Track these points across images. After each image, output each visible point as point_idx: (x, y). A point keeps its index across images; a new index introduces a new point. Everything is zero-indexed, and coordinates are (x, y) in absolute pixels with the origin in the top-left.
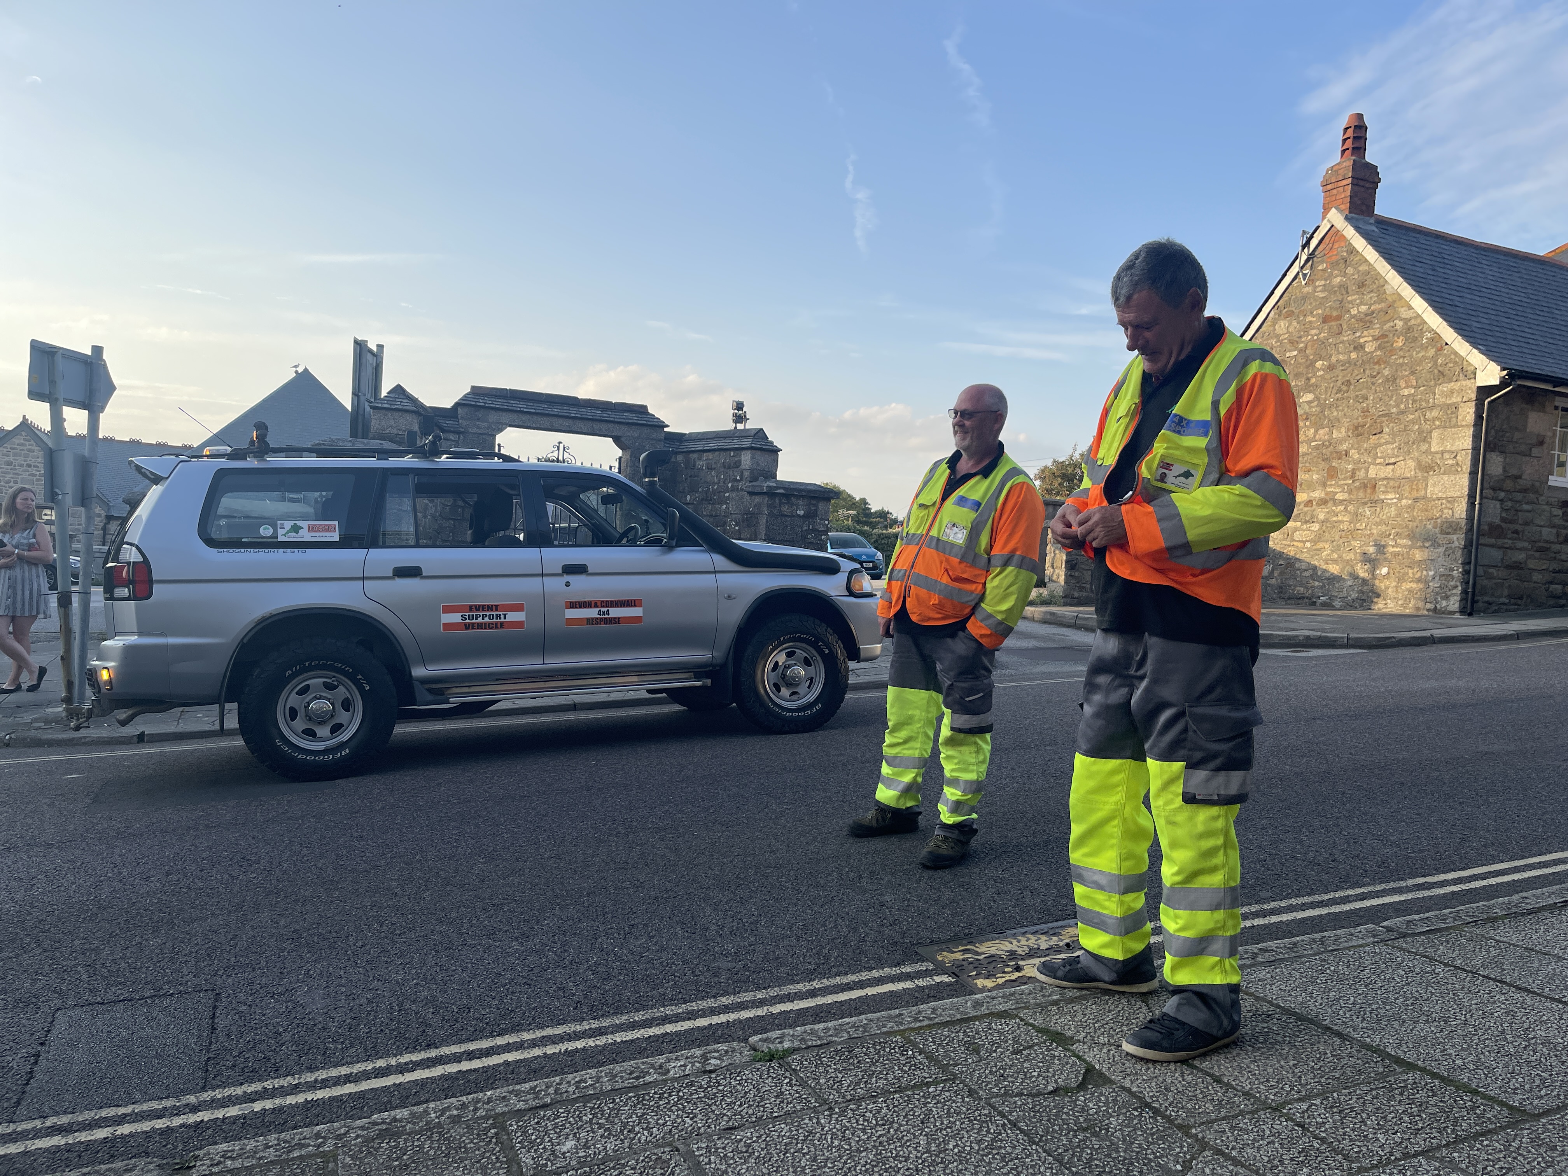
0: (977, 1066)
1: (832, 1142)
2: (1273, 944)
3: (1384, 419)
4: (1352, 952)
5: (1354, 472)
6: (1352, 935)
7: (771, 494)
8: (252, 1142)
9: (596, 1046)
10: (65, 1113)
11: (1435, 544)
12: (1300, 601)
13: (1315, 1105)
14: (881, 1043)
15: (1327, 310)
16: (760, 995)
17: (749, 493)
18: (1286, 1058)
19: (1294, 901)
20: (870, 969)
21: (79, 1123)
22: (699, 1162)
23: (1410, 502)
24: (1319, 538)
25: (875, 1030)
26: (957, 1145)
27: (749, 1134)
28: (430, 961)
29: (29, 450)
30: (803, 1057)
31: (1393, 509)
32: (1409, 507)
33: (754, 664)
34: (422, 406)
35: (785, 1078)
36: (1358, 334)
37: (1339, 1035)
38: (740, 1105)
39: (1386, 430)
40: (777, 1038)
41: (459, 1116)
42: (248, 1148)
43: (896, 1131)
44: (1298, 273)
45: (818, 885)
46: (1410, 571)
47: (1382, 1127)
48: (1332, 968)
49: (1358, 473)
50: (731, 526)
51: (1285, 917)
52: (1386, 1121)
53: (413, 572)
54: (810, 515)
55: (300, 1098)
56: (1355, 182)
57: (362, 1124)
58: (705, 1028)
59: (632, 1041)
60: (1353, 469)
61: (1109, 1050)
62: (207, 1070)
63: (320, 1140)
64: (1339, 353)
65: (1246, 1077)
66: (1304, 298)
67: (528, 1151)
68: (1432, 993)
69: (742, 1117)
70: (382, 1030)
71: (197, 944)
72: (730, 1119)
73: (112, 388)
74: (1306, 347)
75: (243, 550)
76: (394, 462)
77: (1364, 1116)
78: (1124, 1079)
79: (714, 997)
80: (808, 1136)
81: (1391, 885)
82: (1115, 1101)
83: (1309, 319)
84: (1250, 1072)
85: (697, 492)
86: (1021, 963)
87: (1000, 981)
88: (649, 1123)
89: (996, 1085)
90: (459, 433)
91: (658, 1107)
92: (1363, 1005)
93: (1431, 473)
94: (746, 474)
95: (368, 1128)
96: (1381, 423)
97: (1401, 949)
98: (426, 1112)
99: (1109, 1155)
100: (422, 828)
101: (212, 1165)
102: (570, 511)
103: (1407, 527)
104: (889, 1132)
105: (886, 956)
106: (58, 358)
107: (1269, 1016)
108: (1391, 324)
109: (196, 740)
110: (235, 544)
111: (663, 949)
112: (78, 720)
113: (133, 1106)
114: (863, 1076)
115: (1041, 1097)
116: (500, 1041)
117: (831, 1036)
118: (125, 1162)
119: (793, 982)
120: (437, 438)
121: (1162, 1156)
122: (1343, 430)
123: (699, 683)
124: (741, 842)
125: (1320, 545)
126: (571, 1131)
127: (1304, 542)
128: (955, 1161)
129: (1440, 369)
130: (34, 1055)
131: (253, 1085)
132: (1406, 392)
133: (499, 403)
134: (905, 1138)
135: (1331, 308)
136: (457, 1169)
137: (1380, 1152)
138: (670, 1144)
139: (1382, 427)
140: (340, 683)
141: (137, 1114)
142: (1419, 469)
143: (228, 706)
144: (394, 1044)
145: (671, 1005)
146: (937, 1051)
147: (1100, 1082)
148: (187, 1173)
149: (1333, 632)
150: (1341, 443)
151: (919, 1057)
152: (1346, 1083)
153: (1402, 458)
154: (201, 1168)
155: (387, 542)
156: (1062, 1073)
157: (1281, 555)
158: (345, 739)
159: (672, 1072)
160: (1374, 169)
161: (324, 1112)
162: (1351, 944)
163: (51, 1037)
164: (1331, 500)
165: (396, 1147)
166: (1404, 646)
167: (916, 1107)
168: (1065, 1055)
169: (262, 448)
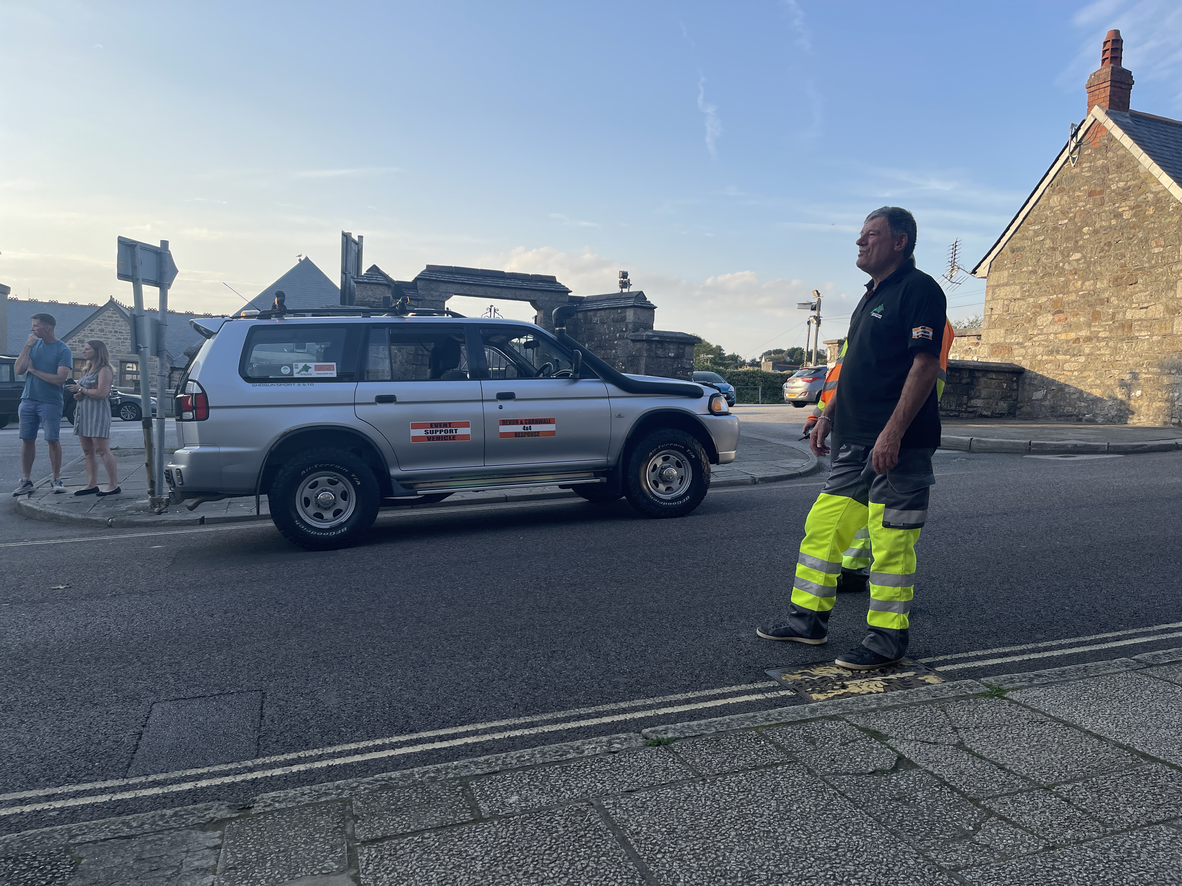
0: (813, 753)
1: (706, 803)
2: (1046, 672)
3: (1138, 272)
4: (1109, 678)
5: (1114, 315)
6: (1109, 665)
7: (649, 341)
8: (292, 791)
9: (530, 734)
10: (161, 772)
11: (1179, 371)
12: (1069, 418)
13: (1078, 786)
14: (740, 735)
15: (1092, 186)
16: (649, 702)
17: (632, 340)
18: (1056, 753)
19: (1063, 642)
20: (731, 685)
21: (171, 779)
22: (608, 813)
23: (1159, 338)
24: (1085, 368)
25: (735, 726)
26: (799, 807)
27: (644, 795)
28: (410, 674)
29: (115, 321)
30: (682, 744)
31: (1145, 344)
32: (1158, 342)
33: (638, 466)
34: (392, 281)
35: (670, 757)
36: (1117, 205)
37: (1098, 737)
38: (637, 776)
39: (1140, 281)
40: (663, 731)
41: (434, 777)
42: (290, 795)
43: (753, 796)
44: (1068, 158)
45: (690, 625)
46: (1160, 393)
47: (1131, 802)
48: (1093, 689)
49: (1117, 316)
50: (618, 366)
51: (1055, 653)
52: (1134, 798)
53: (390, 399)
54: (679, 357)
55: (324, 764)
56: (1114, 84)
57: (368, 781)
58: (609, 724)
59: (556, 732)
60: (1114, 313)
61: (916, 745)
62: (259, 744)
63: (340, 791)
64: (1102, 220)
65: (1024, 765)
66: (1073, 177)
67: (485, 802)
68: (1172, 707)
69: (639, 783)
70: (378, 720)
71: (248, 660)
72: (630, 785)
73: (175, 271)
74: (1075, 217)
75: (270, 384)
76: (375, 319)
77: (1116, 794)
78: (928, 765)
79: (615, 702)
80: (687, 798)
81: (1141, 630)
82: (921, 780)
83: (1078, 193)
84: (1027, 762)
85: (593, 340)
86: (846, 683)
87: (830, 695)
88: (571, 786)
89: (828, 767)
90: (419, 299)
91: (577, 775)
92: (1117, 716)
93: (1177, 315)
94: (630, 326)
95: (372, 784)
96: (1136, 275)
97: (1148, 675)
98: (412, 774)
99: (917, 818)
100: (400, 583)
101: (265, 806)
102: (500, 353)
103: (1157, 358)
104: (748, 797)
105: (742, 676)
106: (138, 249)
107: (1042, 723)
108: (1144, 196)
109: (239, 523)
110: (264, 380)
111: (576, 668)
112: (159, 507)
113: (209, 768)
114: (727, 758)
115: (863, 776)
116: (461, 729)
117: (703, 730)
118: (205, 804)
119: (673, 693)
120: (404, 301)
121: (957, 820)
122: (1105, 282)
123: (598, 480)
124: (632, 594)
125: (1086, 374)
126: (515, 789)
127: (1072, 371)
128: (798, 818)
130: (138, 734)
131: (291, 755)
132: (1156, 250)
133: (447, 277)
134: (760, 801)
135: (1095, 184)
136: (436, 812)
137: (1129, 820)
138: (586, 800)
139: (1137, 279)
140: (340, 480)
141: (211, 773)
142: (1167, 311)
143: (261, 497)
144: (387, 729)
145: (584, 707)
146: (783, 742)
147: (909, 766)
148: (248, 812)
149: (1096, 442)
150: (1103, 292)
151: (770, 746)
152: (1102, 771)
153: (1153, 303)
154: (258, 808)
155: (371, 378)
156: (879, 760)
157: (1053, 382)
158: (343, 520)
159: (586, 752)
160: (1128, 74)
161: (341, 773)
162: (1109, 672)
163: (150, 721)
164: (1095, 337)
165: (393, 796)
166: (1154, 451)
167: (768, 780)
168: (881, 747)
169: (281, 310)
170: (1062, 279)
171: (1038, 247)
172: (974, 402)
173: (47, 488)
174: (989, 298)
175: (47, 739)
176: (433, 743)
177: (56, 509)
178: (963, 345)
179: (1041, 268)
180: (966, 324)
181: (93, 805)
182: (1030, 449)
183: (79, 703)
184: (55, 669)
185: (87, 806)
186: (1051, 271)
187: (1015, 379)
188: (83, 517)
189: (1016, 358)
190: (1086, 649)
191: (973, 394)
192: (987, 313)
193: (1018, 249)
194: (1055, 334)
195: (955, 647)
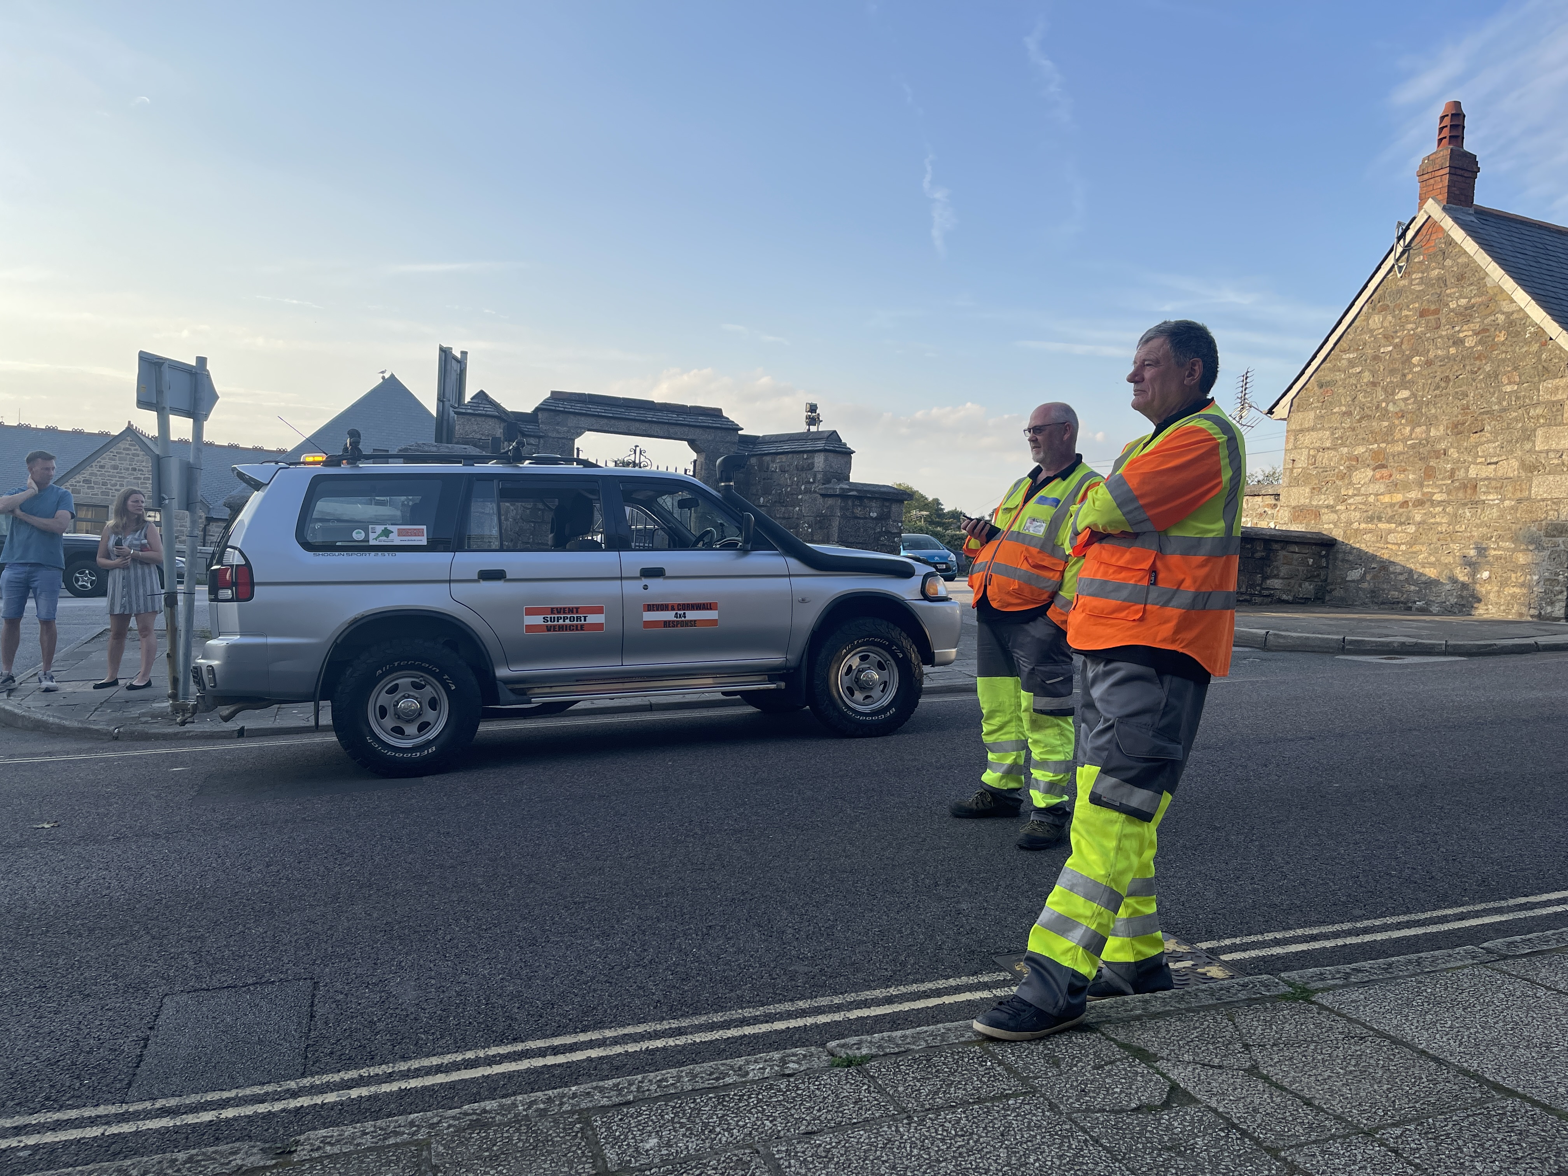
0: (1057, 1079)
1: (911, 1151)
2: (1367, 964)
3: (1485, 416)
4: (1450, 974)
5: (1453, 472)
6: (1450, 956)
7: (843, 496)
8: (350, 1128)
9: (676, 1046)
10: (173, 1095)
11: (1540, 547)
12: (1395, 606)
13: (1409, 1130)
14: (959, 1052)
15: (1424, 303)
16: (836, 1001)
17: (821, 495)
18: (1380, 1082)
19: (1389, 920)
20: (947, 978)
21: (186, 1106)
22: (779, 1166)
23: (1513, 503)
24: (1416, 540)
25: (952, 1039)
26: (1038, 1160)
27: (828, 1139)
28: (516, 957)
29: (134, 455)
30: (881, 1064)
31: (1495, 510)
32: (1512, 508)
33: (827, 667)
34: (504, 411)
35: (864, 1084)
36: (1457, 329)
37: (1435, 1059)
38: (819, 1110)
39: (1487, 428)
40: (855, 1044)
41: (544, 1110)
42: (346, 1134)
43: (976, 1142)
44: (1393, 266)
45: (894, 891)
46: (1513, 575)
47: (1480, 1155)
48: (1429, 990)
49: (1457, 473)
50: (803, 528)
51: (1379, 937)
52: (1484, 1149)
53: (497, 575)
54: (883, 517)
55: (394, 1087)
56: (1453, 171)
57: (454, 1114)
58: (783, 1031)
59: (711, 1042)
60: (1453, 469)
61: (1194, 1069)
62: (307, 1056)
63: (414, 1129)
64: (1437, 348)
65: (1338, 1100)
66: (1400, 292)
67: (612, 1147)
68: (1534, 1018)
69: (821, 1122)
70: (470, 1023)
71: (296, 934)
72: (809, 1124)
73: (214, 397)
74: (1402, 343)
75: (337, 553)
76: (479, 468)
77: (1461, 1143)
78: (1210, 1098)
79: (791, 1000)
80: (887, 1144)
81: (1492, 905)
82: (1201, 1120)
83: (1405, 313)
84: (1342, 1095)
85: (770, 494)
88: (729, 1124)
89: (1077, 1100)
90: (539, 437)
91: (738, 1109)
92: (1461, 1029)
93: (1536, 473)
94: (819, 476)
95: (459, 1118)
96: (1482, 420)
97: (1502, 972)
98: (514, 1105)
100: (505, 825)
101: (312, 1150)
102: (646, 514)
103: (1510, 529)
104: (968, 1143)
105: (963, 964)
106: (165, 368)
107: (1361, 1039)
108: (1493, 318)
109: (292, 736)
110: (329, 548)
111: (740, 951)
112: (183, 715)
113: (237, 1090)
114: (941, 1085)
115: (1124, 1114)
116: (583, 1037)
117: (909, 1043)
118: (230, 1145)
119: (869, 988)
120: (521, 444)
122: (1442, 428)
123: (773, 686)
124: (816, 846)
125: (1417, 548)
126: (654, 1129)
127: (1399, 545)
129: (1545, 364)
130: (143, 1039)
131: (350, 1073)
132: (1509, 389)
133: (578, 407)
134: (985, 1150)
135: (1428, 301)
136: (545, 1161)
138: (750, 1146)
139: (1483, 425)
140: (428, 683)
141: (240, 1098)
142: (1523, 468)
143: (321, 703)
144: (482, 1036)
145: (749, 1007)
146: (1016, 1063)
147: (1185, 1101)
148: (288, 1158)
149: (1429, 639)
150: (1439, 442)
151: (998, 1069)
152: (1442, 1108)
153: (1504, 457)
154: (302, 1153)
155: (475, 547)
156: (1145, 1090)
157: (1373, 558)
158: (432, 737)
159: (751, 1075)
160: (1472, 159)
161: (417, 1101)
162: (1449, 966)
163: (160, 1022)
164: (1428, 500)
165: (487, 1137)
166: (1506, 653)
167: (996, 1119)
168: (1148, 1072)
169: (354, 455)
170: (1386, 424)
171: (1353, 381)
172: (1270, 582)
173: (33, 684)
174: (1291, 446)
175: (20, 1043)
176: (544, 1056)
177: (43, 714)
178: (1257, 507)
179: (1358, 408)
180: (1261, 478)
181: (79, 1141)
182: (1343, 648)
183: (65, 993)
184: (35, 943)
185: (71, 1142)
186: (1370, 413)
187: (1324, 553)
188: (80, 725)
189: (1325, 526)
190: (1420, 931)
191: (1269, 572)
192: (1287, 466)
193: (1328, 384)
194: (1377, 495)
195: (1246, 926)
